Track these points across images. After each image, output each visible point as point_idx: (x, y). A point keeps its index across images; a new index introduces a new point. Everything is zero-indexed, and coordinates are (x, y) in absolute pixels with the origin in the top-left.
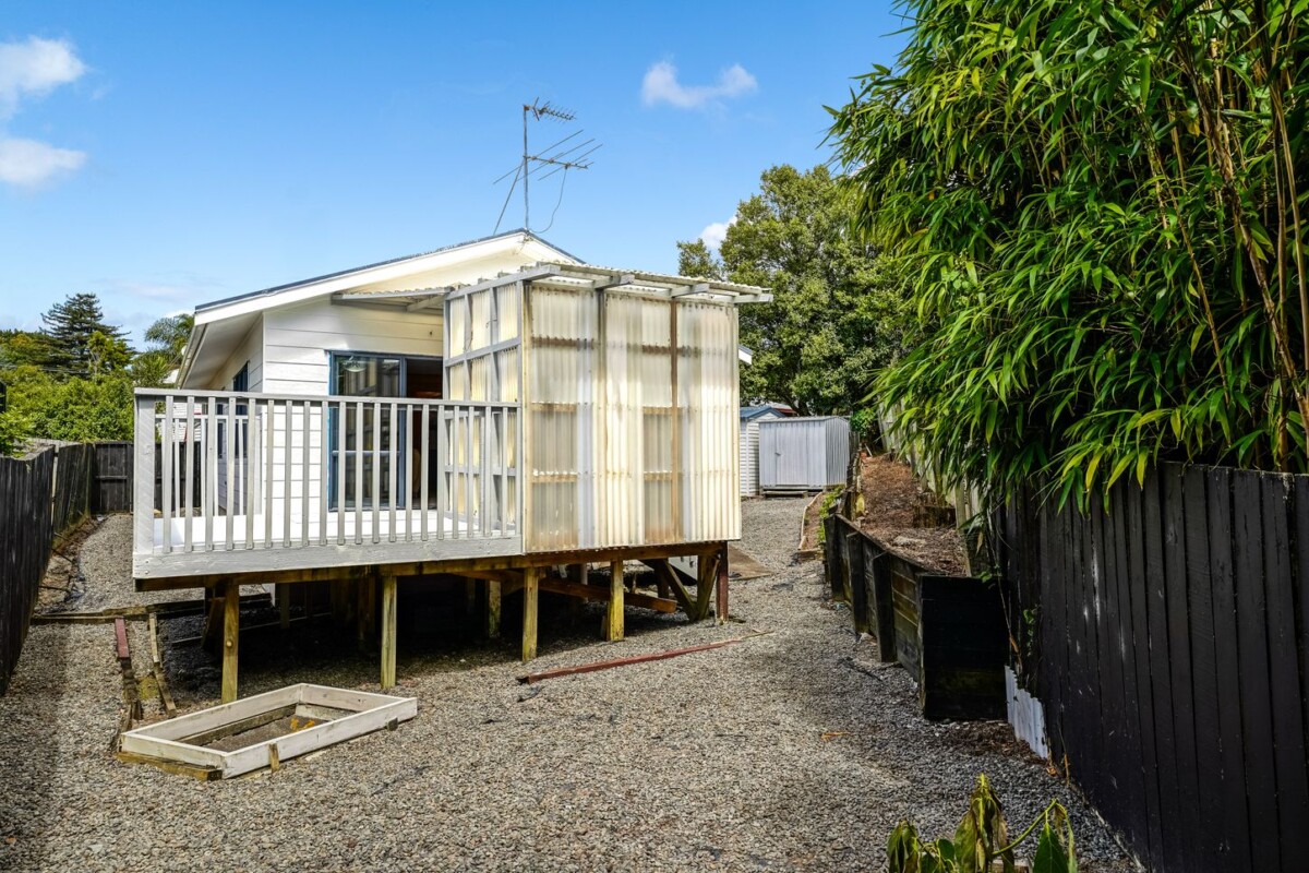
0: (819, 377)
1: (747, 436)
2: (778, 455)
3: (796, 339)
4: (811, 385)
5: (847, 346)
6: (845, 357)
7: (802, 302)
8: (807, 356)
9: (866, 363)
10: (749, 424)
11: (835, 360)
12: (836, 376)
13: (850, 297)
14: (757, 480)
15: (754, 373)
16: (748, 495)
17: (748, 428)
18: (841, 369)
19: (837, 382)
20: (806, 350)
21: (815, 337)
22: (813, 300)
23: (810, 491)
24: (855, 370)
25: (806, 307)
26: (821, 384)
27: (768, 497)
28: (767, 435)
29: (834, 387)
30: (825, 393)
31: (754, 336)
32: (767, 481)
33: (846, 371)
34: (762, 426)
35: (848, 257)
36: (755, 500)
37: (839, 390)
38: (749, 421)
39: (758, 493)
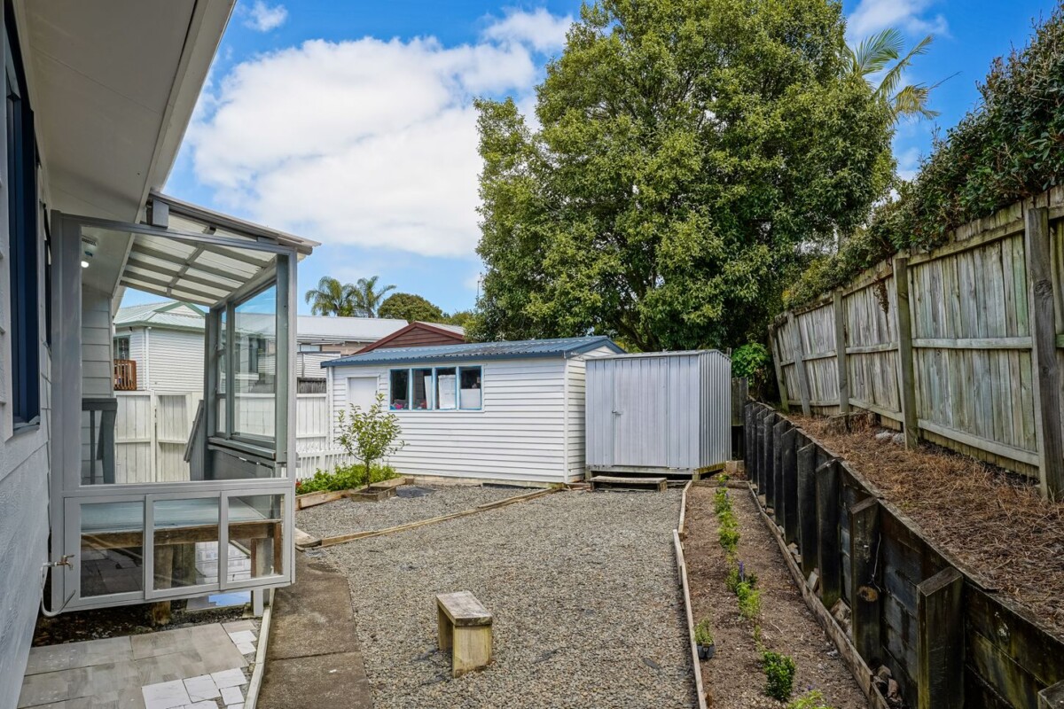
0: (682, 293)
1: (566, 382)
2: (616, 414)
3: (649, 229)
4: (670, 304)
5: (728, 243)
6: (725, 261)
7: (660, 167)
8: (666, 256)
9: (757, 270)
10: (569, 363)
11: (708, 265)
12: (709, 290)
13: (735, 160)
14: (583, 456)
15: (581, 286)
16: (567, 481)
17: (568, 369)
18: (718, 279)
19: (711, 300)
20: (664, 246)
21: (679, 226)
22: (676, 161)
23: (670, 477)
24: (740, 281)
25: (666, 174)
26: (685, 303)
27: (598, 486)
28: (598, 381)
29: (707, 309)
30: (692, 317)
31: (583, 227)
32: (597, 458)
33: (726, 282)
34: (592, 364)
35: (735, 92)
36: (577, 491)
37: (714, 312)
38: (570, 357)
39: (583, 478)
